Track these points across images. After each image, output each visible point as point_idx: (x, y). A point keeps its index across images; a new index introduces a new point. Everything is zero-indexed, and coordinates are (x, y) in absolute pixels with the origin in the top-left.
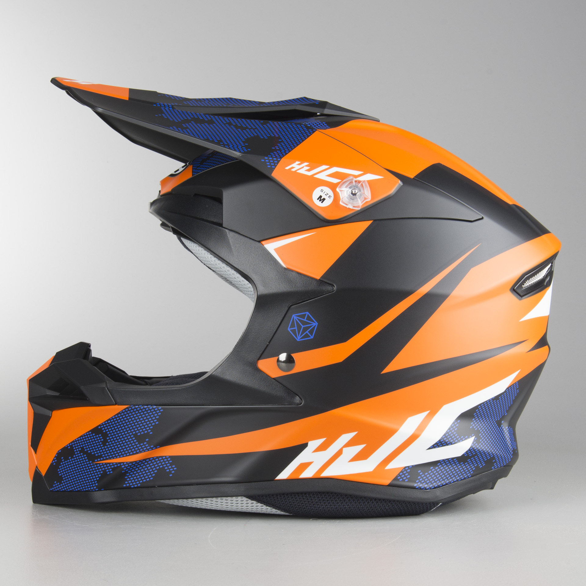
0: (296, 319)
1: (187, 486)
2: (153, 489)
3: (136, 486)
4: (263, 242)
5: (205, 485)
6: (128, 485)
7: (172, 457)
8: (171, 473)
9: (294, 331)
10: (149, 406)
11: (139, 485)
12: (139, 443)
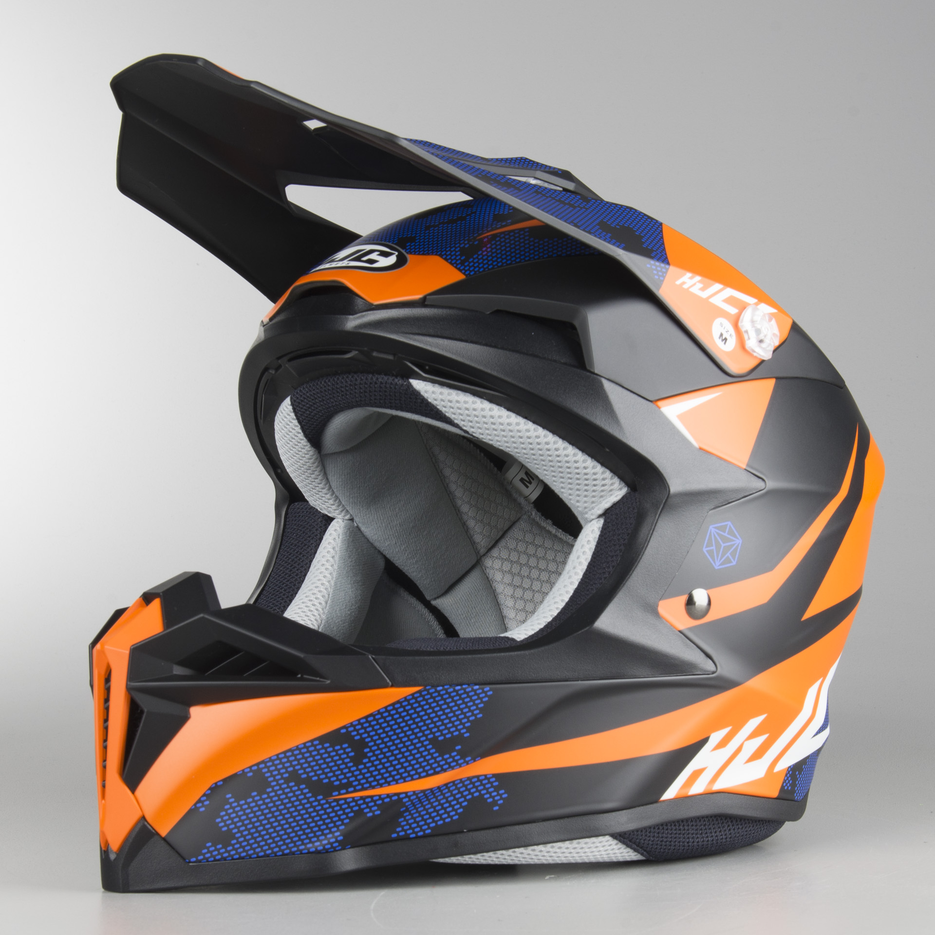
0: (715, 533)
1: (525, 825)
2: (458, 836)
3: (421, 834)
4: (660, 403)
5: (558, 820)
6: (402, 833)
7: (498, 776)
8: (497, 805)
9: (711, 552)
10: (464, 686)
11: (429, 831)
12: (441, 755)
